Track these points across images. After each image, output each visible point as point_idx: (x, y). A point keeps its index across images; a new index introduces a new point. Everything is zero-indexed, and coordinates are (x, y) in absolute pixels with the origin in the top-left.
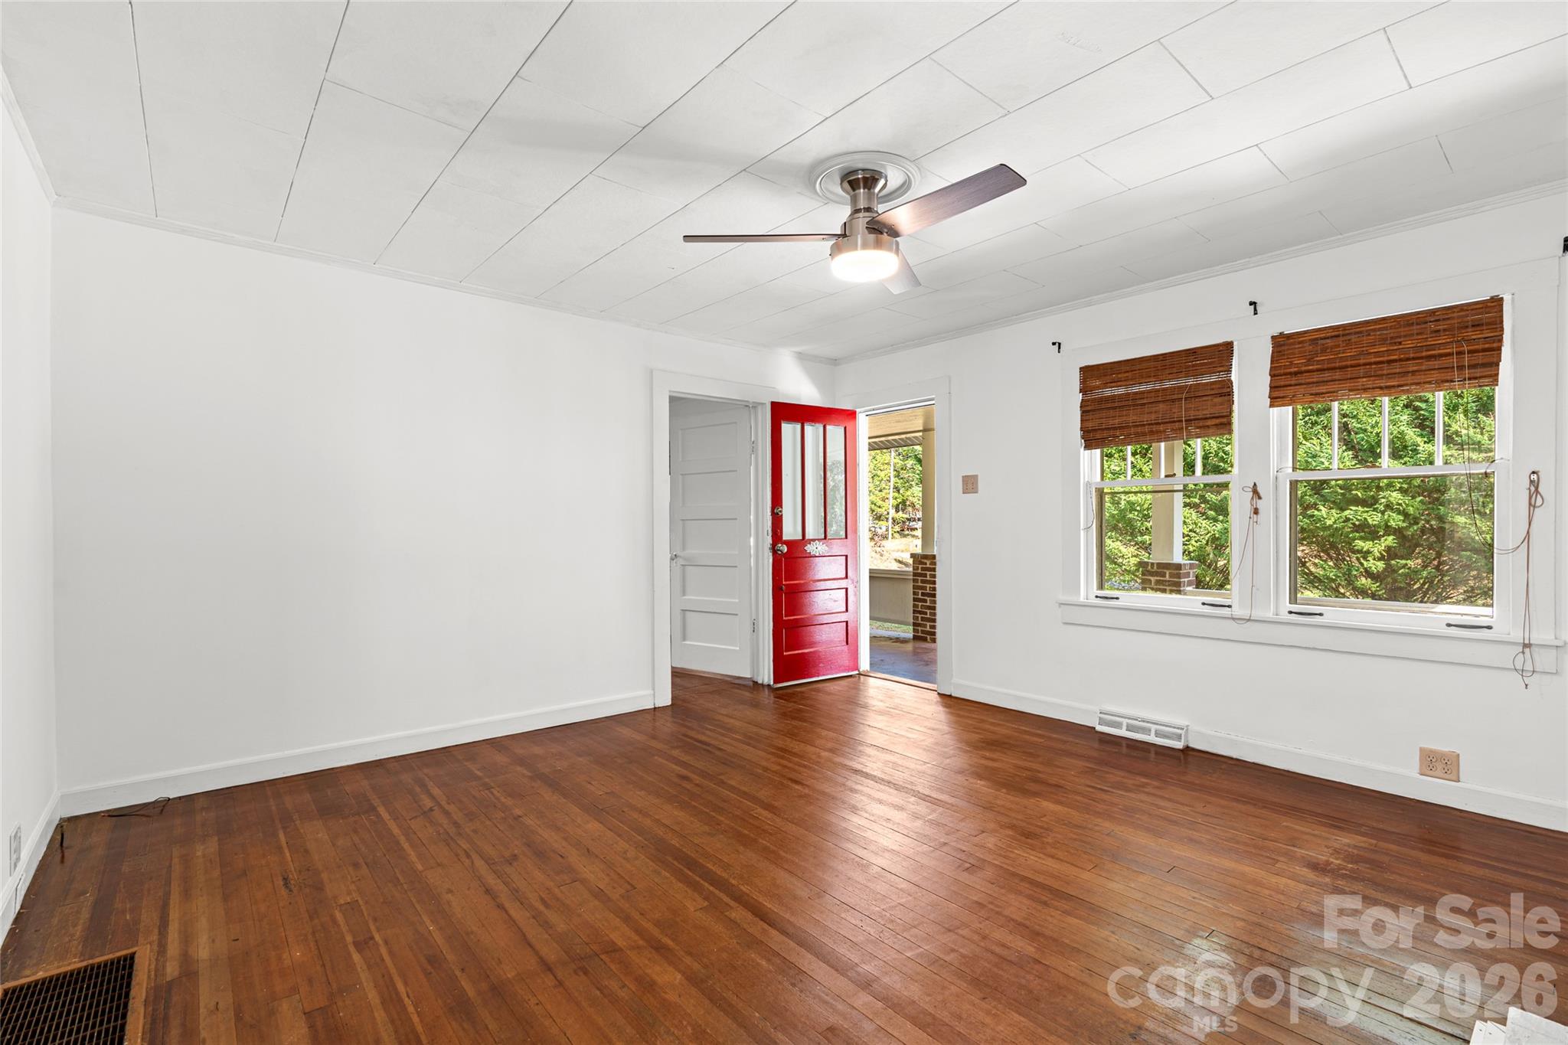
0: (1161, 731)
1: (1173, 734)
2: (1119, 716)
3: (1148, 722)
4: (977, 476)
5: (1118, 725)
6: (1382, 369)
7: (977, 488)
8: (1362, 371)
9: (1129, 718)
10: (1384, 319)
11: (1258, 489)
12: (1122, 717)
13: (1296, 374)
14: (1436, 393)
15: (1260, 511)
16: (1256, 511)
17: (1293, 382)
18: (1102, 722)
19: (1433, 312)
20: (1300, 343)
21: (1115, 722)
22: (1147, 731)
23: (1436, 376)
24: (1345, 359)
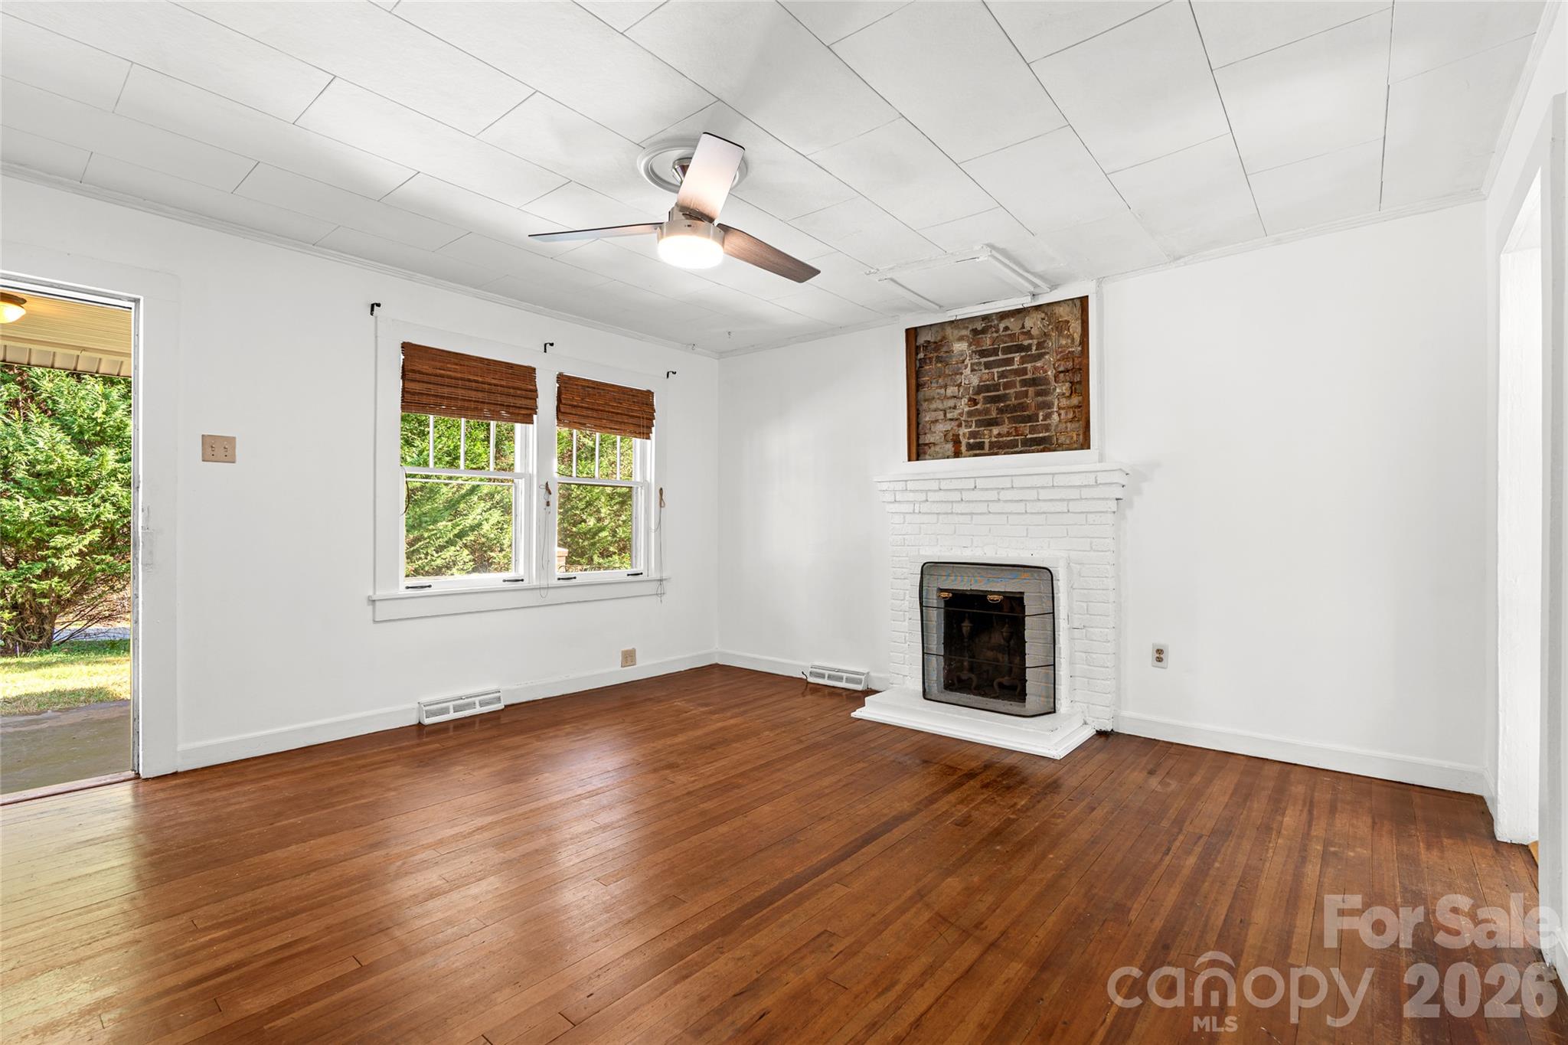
0: (484, 700)
1: (494, 698)
2: (444, 702)
3: (471, 697)
4: (234, 438)
5: (445, 711)
6: (613, 417)
7: (234, 455)
8: (605, 415)
9: (454, 700)
10: (613, 385)
11: (549, 486)
12: (447, 702)
13: (575, 406)
14: (634, 439)
15: (551, 504)
16: (548, 504)
17: (574, 412)
18: (429, 714)
19: (632, 390)
20: (576, 385)
21: (442, 709)
22: (472, 705)
23: (632, 428)
24: (598, 404)
